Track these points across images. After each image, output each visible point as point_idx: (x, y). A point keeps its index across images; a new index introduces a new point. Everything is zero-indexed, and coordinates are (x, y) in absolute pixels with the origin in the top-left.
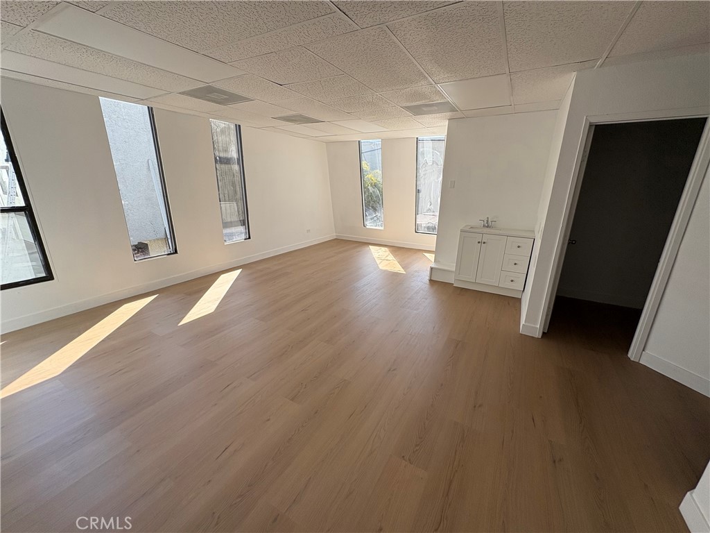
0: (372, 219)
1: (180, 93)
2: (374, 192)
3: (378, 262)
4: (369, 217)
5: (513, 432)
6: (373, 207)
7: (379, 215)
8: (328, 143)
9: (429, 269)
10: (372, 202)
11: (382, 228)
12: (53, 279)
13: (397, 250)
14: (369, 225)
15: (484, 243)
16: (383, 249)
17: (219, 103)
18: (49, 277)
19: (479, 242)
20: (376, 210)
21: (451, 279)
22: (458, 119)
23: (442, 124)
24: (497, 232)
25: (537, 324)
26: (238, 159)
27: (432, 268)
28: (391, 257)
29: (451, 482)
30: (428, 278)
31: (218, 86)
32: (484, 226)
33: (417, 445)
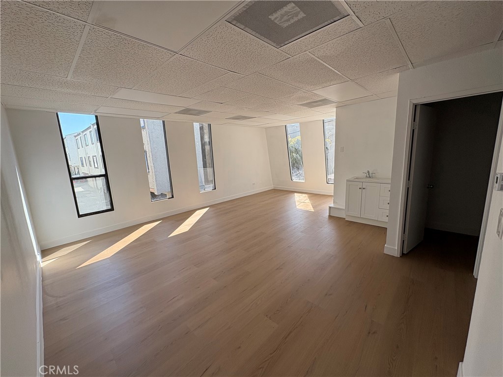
0: (296, 175)
1: (176, 113)
2: (297, 157)
3: (297, 204)
4: (294, 174)
5: (347, 312)
6: (297, 167)
7: (301, 172)
8: (266, 128)
9: (328, 208)
10: (296, 164)
11: (304, 181)
12: (113, 210)
13: (314, 196)
14: (295, 179)
15: (364, 189)
16: (304, 195)
17: (195, 115)
18: (112, 209)
19: (360, 188)
20: (299, 169)
21: (343, 215)
22: (340, 107)
23: (332, 111)
24: (376, 180)
25: (395, 247)
26: (209, 142)
27: (330, 207)
28: (308, 201)
29: (291, 332)
30: (328, 214)
31: (191, 107)
32: (366, 176)
33: (277, 311)
